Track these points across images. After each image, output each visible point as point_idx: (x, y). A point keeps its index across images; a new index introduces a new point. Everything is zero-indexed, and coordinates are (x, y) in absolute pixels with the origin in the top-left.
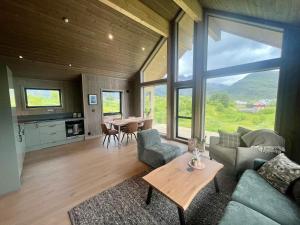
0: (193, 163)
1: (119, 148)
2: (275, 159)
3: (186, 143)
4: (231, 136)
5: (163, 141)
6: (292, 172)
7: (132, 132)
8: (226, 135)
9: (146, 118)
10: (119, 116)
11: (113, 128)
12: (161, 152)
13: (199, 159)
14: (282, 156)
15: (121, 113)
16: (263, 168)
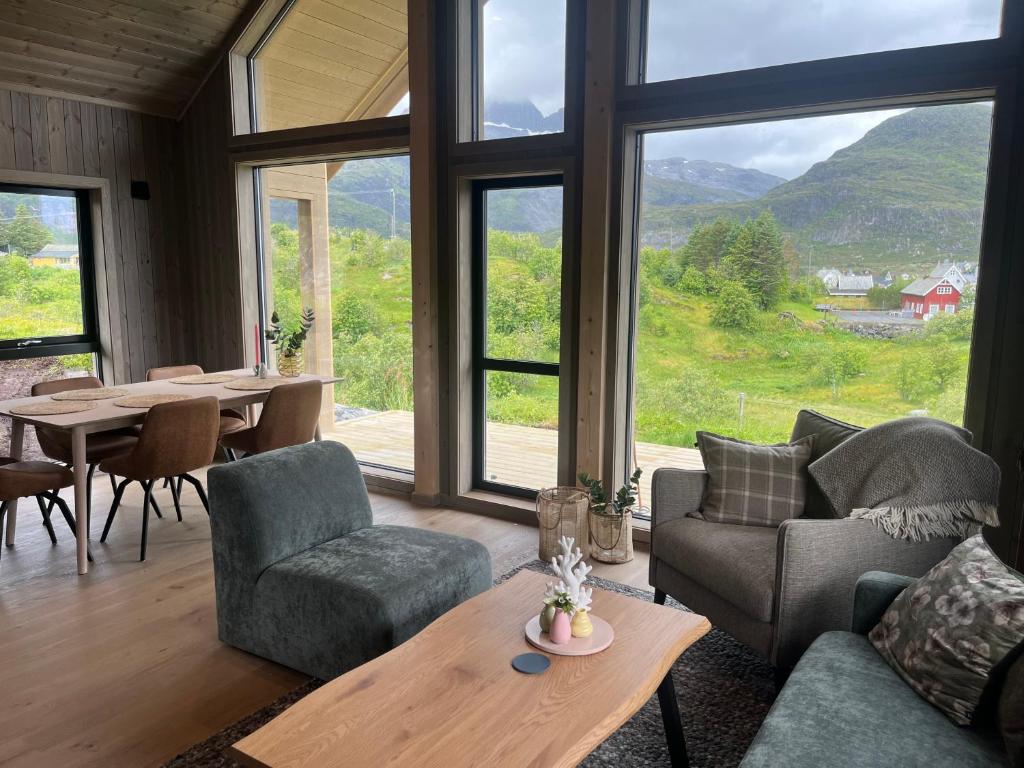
0: (548, 629)
1: (85, 581)
2: (945, 567)
3: (528, 520)
4: (759, 460)
5: (385, 514)
6: (1001, 620)
7: (176, 472)
8: (738, 457)
9: (275, 375)
10: (79, 365)
11: (33, 449)
12: (365, 580)
13: (581, 599)
14: (975, 545)
15: (90, 339)
16: (892, 616)
